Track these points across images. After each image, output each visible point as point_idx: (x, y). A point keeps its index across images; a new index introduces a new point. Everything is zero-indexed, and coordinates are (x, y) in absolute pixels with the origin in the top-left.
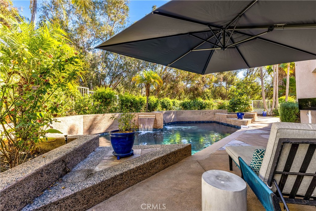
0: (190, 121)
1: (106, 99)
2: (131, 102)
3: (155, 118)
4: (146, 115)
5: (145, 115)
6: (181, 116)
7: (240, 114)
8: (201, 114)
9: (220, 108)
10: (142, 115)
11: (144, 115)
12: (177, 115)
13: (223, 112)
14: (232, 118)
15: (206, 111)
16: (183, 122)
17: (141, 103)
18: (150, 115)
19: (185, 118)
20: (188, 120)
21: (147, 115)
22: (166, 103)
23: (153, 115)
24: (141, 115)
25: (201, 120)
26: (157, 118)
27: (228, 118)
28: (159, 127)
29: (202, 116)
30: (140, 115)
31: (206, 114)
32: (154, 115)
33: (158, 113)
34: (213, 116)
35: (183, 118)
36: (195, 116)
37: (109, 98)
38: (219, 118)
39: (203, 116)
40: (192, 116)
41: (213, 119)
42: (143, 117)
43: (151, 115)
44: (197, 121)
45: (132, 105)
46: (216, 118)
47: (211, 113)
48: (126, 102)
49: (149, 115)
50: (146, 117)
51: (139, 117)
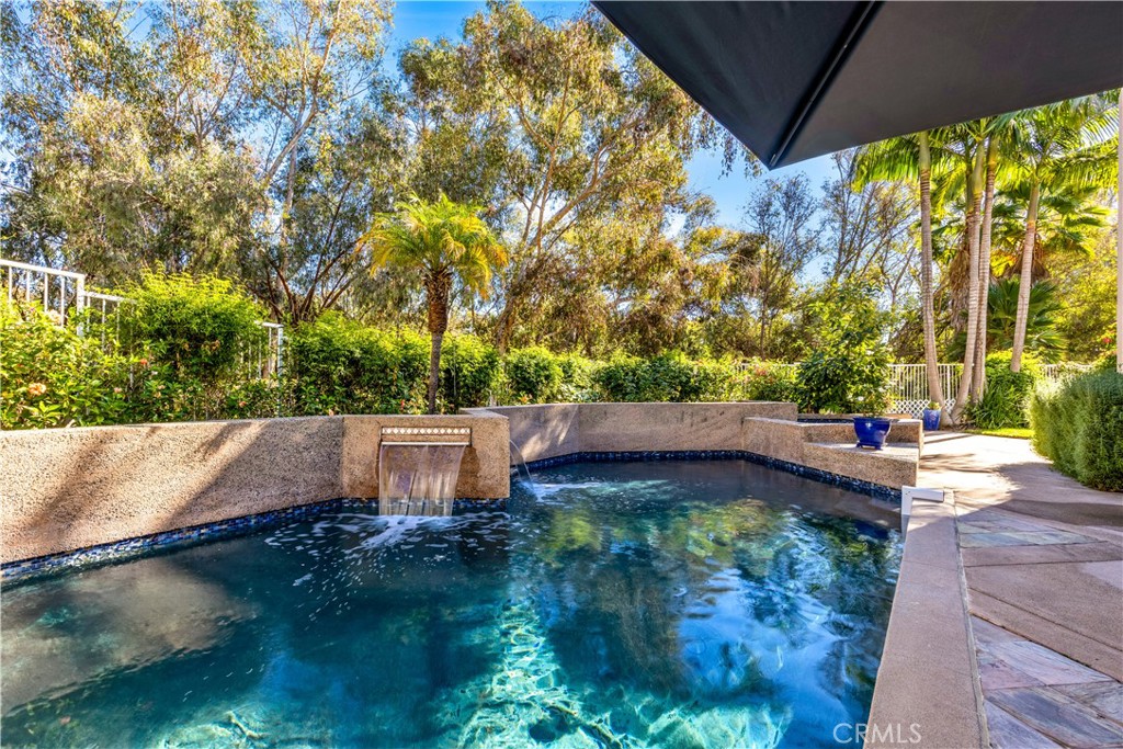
0: (636, 453)
1: (196, 339)
2: (353, 362)
3: (470, 446)
4: (423, 431)
5: (416, 431)
6: (598, 430)
7: (869, 425)
8: (688, 420)
9: (761, 397)
10: (402, 431)
11: (409, 431)
12: (580, 423)
13: (780, 412)
14: (826, 441)
15: (707, 409)
16: (607, 453)
17: (410, 367)
18: (443, 431)
19: (614, 436)
20: (629, 447)
21: (429, 431)
22: (532, 370)
23: (456, 431)
24: (396, 431)
25: (686, 447)
26: (478, 446)
27: (811, 440)
28: (491, 489)
29: (687, 430)
30: (389, 431)
31: (706, 420)
32: (463, 431)
33: (485, 420)
34: (736, 428)
35: (606, 437)
36: (660, 428)
37: (213, 337)
38: (767, 439)
39: (694, 428)
40: (645, 430)
41: (735, 440)
42: (403, 437)
43: (449, 431)
44: (667, 453)
45: (357, 374)
46: (751, 436)
47: (728, 415)
48: (325, 360)
49: (436, 431)
50: (420, 438)
51: (381, 440)
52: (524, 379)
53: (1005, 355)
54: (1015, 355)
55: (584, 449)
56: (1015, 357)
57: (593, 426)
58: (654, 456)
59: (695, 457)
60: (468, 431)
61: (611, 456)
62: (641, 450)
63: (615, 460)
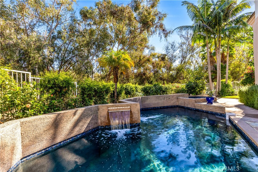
1: (61, 88)
2: (95, 91)
3: (130, 111)
4: (118, 108)
5: (117, 108)
6: (146, 103)
7: (210, 99)
8: (166, 99)
10: (113, 108)
11: (115, 108)
12: (142, 101)
13: (185, 96)
14: (199, 103)
15: (170, 96)
16: (148, 108)
17: (107, 91)
18: (123, 107)
19: (150, 104)
20: (153, 106)
21: (120, 108)
23: (127, 107)
24: (112, 108)
25: (165, 105)
26: (132, 111)
27: (196, 103)
28: (136, 121)
29: (166, 101)
30: (110, 108)
31: (169, 99)
32: (128, 107)
33: (134, 104)
34: (176, 100)
35: (148, 104)
36: (160, 101)
37: (65, 87)
38: (184, 102)
39: (167, 101)
40: (156, 102)
41: (176, 103)
42: (114, 110)
43: (125, 107)
44: (161, 107)
45: (96, 94)
46: (180, 102)
47: (174, 97)
48: (89, 91)
49: (122, 108)
50: (118, 110)
51: (108, 111)
52: (128, 91)
53: (224, 80)
54: (226, 80)
55: (143, 107)
56: (226, 81)
57: (145, 102)
58: (159, 108)
59: (167, 107)
60: (130, 107)
61: (149, 109)
62: (156, 106)
63: (150, 109)
